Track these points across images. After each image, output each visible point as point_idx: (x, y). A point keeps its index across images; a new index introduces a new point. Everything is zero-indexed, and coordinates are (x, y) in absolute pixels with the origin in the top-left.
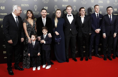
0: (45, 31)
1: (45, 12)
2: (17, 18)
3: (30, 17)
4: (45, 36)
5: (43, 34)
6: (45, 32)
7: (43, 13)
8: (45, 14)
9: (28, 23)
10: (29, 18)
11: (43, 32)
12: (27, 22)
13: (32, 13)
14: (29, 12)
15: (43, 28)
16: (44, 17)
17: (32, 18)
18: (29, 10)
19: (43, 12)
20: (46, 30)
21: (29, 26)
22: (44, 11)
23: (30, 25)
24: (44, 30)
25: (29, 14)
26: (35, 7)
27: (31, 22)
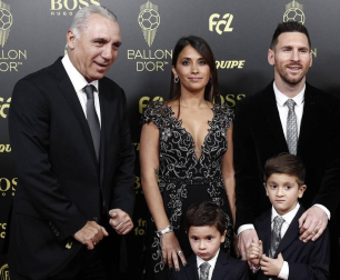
0: (288, 186)
1: (301, 50)
2: (91, 98)
3: (196, 85)
4: (283, 222)
5: (267, 205)
6: (284, 190)
7: (284, 57)
8: (298, 63)
9: (174, 125)
10: (184, 92)
11: (272, 193)
12: (167, 121)
13: (208, 59)
14: (191, 53)
15: (270, 162)
16: (292, 84)
17: (206, 98)
18: (193, 41)
19: (289, 49)
20: (292, 180)
21: (175, 147)
22: (295, 39)
23: (187, 140)
24: (280, 178)
25: (186, 70)
26: (146, 15)
27: (196, 118)
